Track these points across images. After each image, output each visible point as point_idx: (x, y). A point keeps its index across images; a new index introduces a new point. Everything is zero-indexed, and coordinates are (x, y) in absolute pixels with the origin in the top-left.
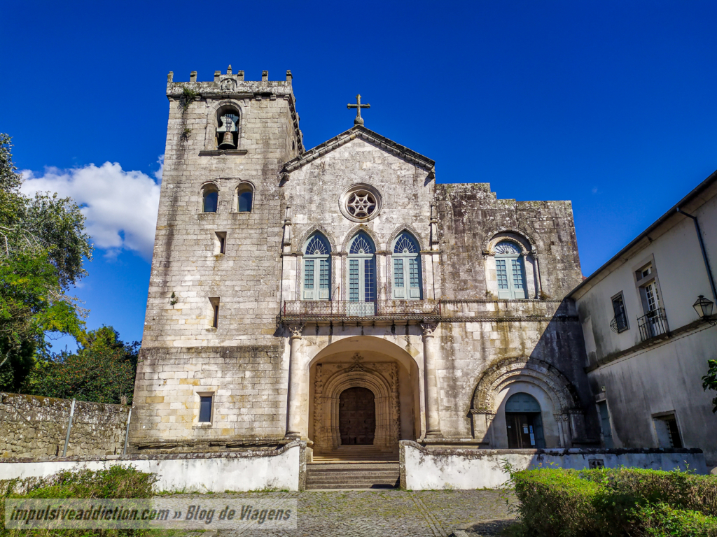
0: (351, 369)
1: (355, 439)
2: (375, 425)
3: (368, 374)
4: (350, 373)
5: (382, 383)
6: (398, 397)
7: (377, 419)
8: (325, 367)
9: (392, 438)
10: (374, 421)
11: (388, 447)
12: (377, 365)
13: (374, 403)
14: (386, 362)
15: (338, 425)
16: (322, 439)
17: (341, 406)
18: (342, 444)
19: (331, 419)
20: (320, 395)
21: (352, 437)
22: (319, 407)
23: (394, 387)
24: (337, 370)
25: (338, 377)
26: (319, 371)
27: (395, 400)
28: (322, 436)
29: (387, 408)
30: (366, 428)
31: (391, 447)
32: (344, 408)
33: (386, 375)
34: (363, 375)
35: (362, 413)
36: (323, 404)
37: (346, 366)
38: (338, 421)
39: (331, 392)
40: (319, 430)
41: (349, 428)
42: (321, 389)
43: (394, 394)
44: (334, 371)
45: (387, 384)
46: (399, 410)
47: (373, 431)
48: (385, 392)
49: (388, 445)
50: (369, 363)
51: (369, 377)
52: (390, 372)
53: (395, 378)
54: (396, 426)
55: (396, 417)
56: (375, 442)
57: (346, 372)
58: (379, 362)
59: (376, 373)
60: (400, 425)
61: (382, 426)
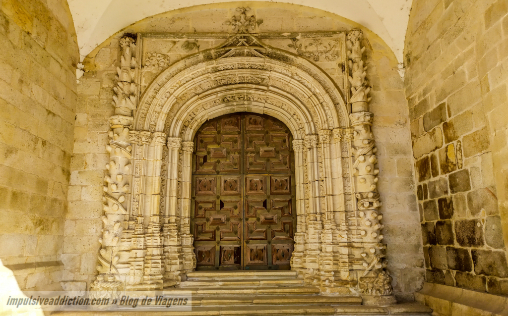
0: (223, 51)
1: (238, 252)
2: (293, 215)
3: (277, 65)
4: (223, 63)
5: (319, 90)
6: (370, 127)
7: (300, 193)
8: (148, 45)
9: (357, 253)
10: (292, 202)
11: (345, 283)
12: (302, 41)
13: (292, 152)
14: (328, 33)
15: (186, 213)
16: (125, 257)
17: (198, 161)
18: (197, 269)
19: (162, 195)
20: (125, 120)
21: (229, 246)
22: (121, 157)
23: (358, 98)
24: (184, 53)
25: (188, 74)
26: (127, 51)
27: (364, 134)
28: (126, 245)
29: (337, 163)
30: (269, 222)
31: (354, 283)
32: (206, 169)
33: (332, 66)
34: (263, 69)
35: (257, 179)
36: (138, 150)
37: (212, 43)
38: (186, 203)
39: (163, 117)
40: (117, 229)
41: (217, 222)
42: (130, 104)
43: (359, 118)
44: (173, 56)
45: (336, 93)
46: (375, 165)
47: (290, 230)
48: (328, 116)
49: (344, 275)
50: (279, 35)
51: (277, 72)
52: (342, 59)
53: (358, 74)
54: (370, 215)
55: (366, 187)
56: (296, 262)
57: (209, 58)
58: (307, 34)
59: (300, 60)
60: (379, 211)
61: (320, 217)
